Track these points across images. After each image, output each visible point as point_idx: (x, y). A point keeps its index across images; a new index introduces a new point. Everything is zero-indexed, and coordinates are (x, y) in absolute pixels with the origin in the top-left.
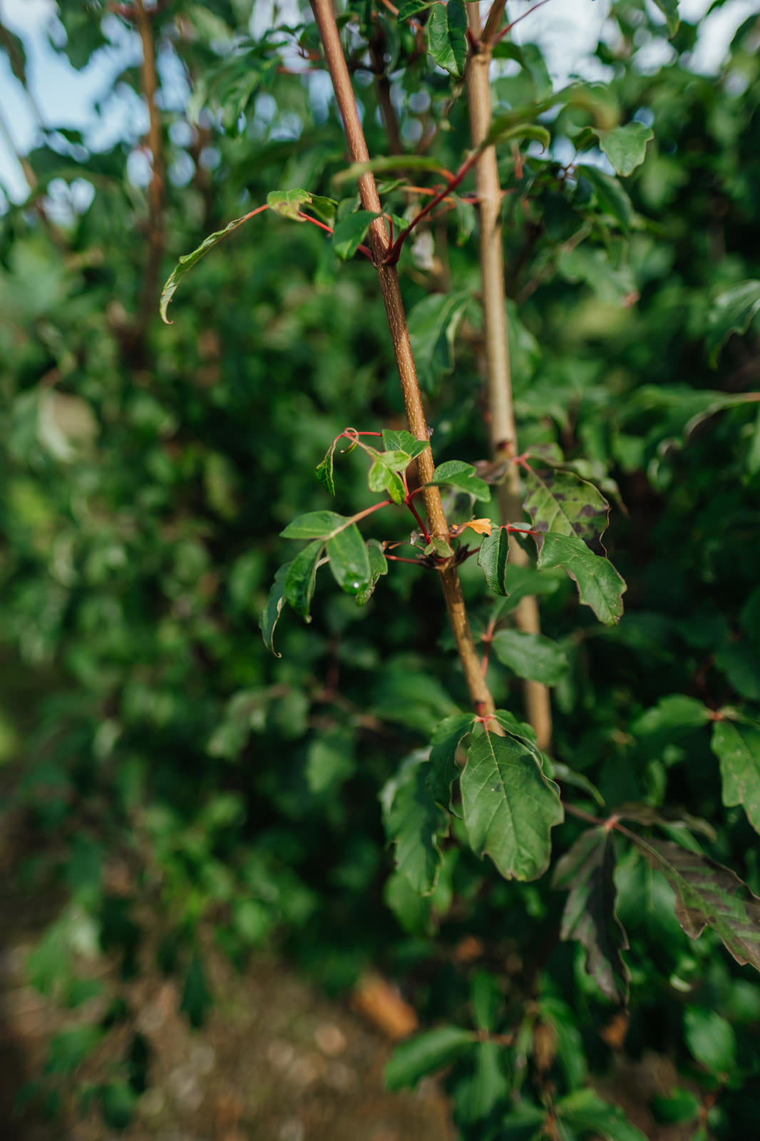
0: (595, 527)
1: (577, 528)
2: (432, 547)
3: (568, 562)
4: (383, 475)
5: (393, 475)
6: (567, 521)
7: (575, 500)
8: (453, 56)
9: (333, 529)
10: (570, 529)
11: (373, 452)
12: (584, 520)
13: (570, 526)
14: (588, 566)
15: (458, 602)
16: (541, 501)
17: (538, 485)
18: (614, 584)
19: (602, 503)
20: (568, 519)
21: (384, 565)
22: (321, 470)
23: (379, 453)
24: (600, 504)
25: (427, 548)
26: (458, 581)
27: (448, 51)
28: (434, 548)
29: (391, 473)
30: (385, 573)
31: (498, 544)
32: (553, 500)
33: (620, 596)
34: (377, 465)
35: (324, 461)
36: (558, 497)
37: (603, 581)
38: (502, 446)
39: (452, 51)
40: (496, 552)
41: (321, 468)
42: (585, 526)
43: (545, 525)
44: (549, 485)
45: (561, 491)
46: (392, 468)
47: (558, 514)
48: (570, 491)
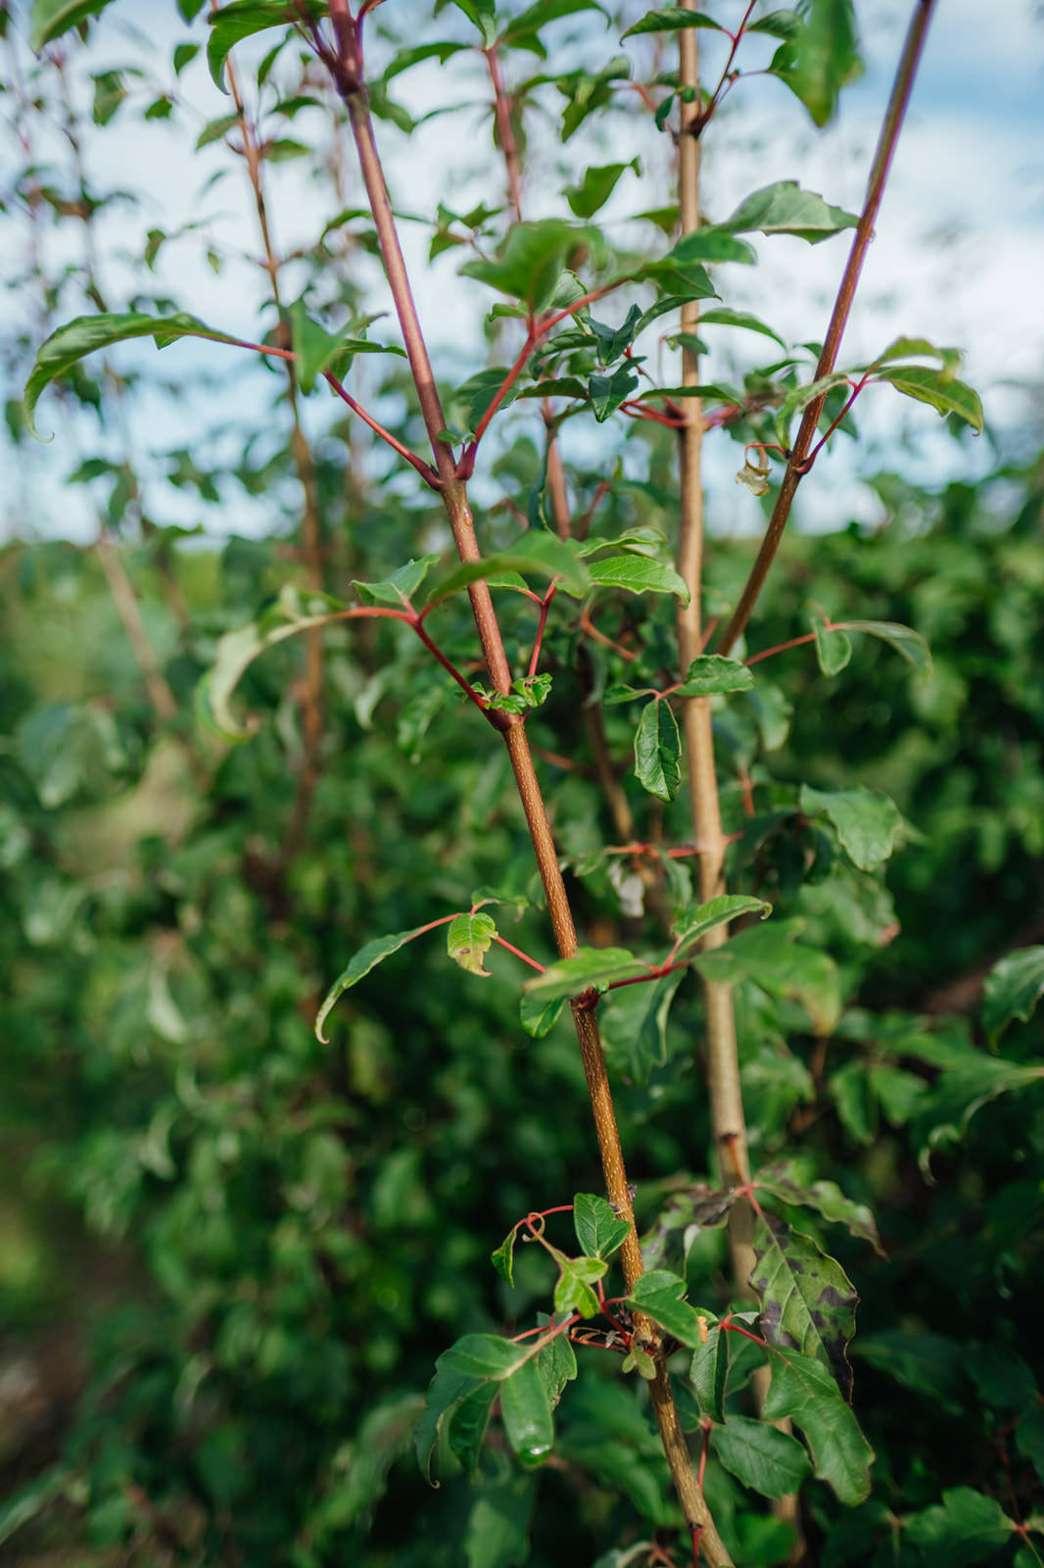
0: (839, 1325)
1: (817, 1317)
2: (632, 1361)
3: (801, 1409)
4: (573, 1288)
5: (586, 1289)
6: (804, 1306)
7: (815, 1275)
8: (663, 779)
9: (509, 1364)
10: (808, 1319)
11: (561, 1257)
12: (826, 1310)
13: (808, 1314)
14: (827, 1415)
15: (666, 1401)
16: (772, 1269)
17: (769, 1241)
18: (858, 1449)
19: (848, 1288)
20: (806, 1303)
21: (572, 1365)
22: (499, 1258)
23: (568, 1260)
24: (846, 1289)
25: (627, 1361)
26: (666, 1375)
27: (658, 772)
28: (635, 1362)
29: (584, 1286)
30: (573, 1377)
31: (715, 1352)
32: (787, 1268)
33: (867, 1468)
34: (566, 1277)
35: (502, 1248)
36: (794, 1265)
37: (846, 1440)
38: (728, 1139)
39: (662, 773)
40: (713, 1363)
41: (497, 1255)
42: (826, 1319)
43: (777, 1307)
44: (783, 1244)
45: (797, 1257)
46: (584, 1278)
47: (793, 1293)
48: (808, 1261)
